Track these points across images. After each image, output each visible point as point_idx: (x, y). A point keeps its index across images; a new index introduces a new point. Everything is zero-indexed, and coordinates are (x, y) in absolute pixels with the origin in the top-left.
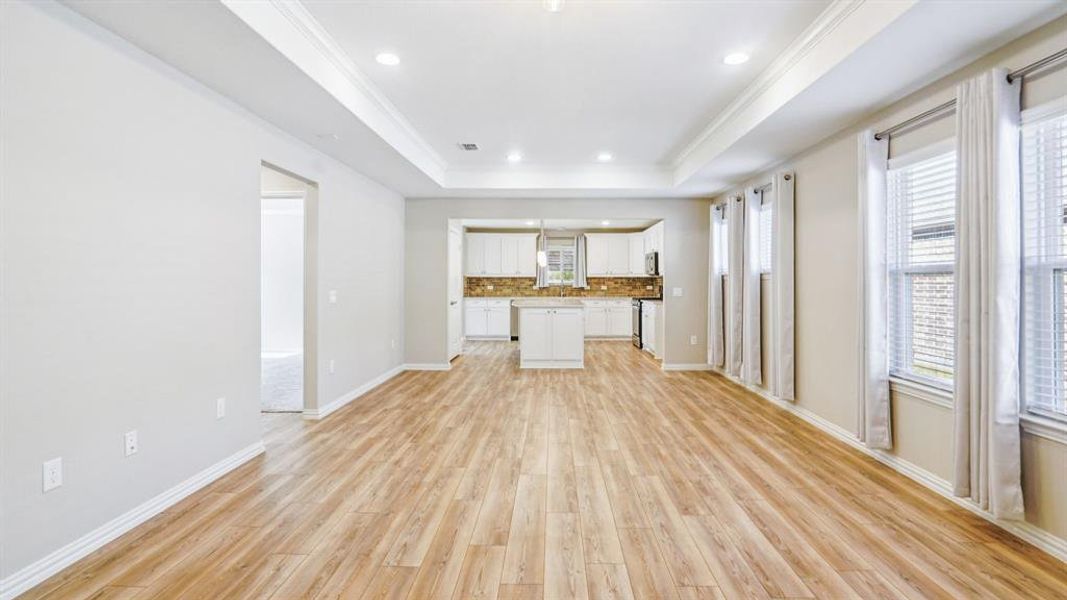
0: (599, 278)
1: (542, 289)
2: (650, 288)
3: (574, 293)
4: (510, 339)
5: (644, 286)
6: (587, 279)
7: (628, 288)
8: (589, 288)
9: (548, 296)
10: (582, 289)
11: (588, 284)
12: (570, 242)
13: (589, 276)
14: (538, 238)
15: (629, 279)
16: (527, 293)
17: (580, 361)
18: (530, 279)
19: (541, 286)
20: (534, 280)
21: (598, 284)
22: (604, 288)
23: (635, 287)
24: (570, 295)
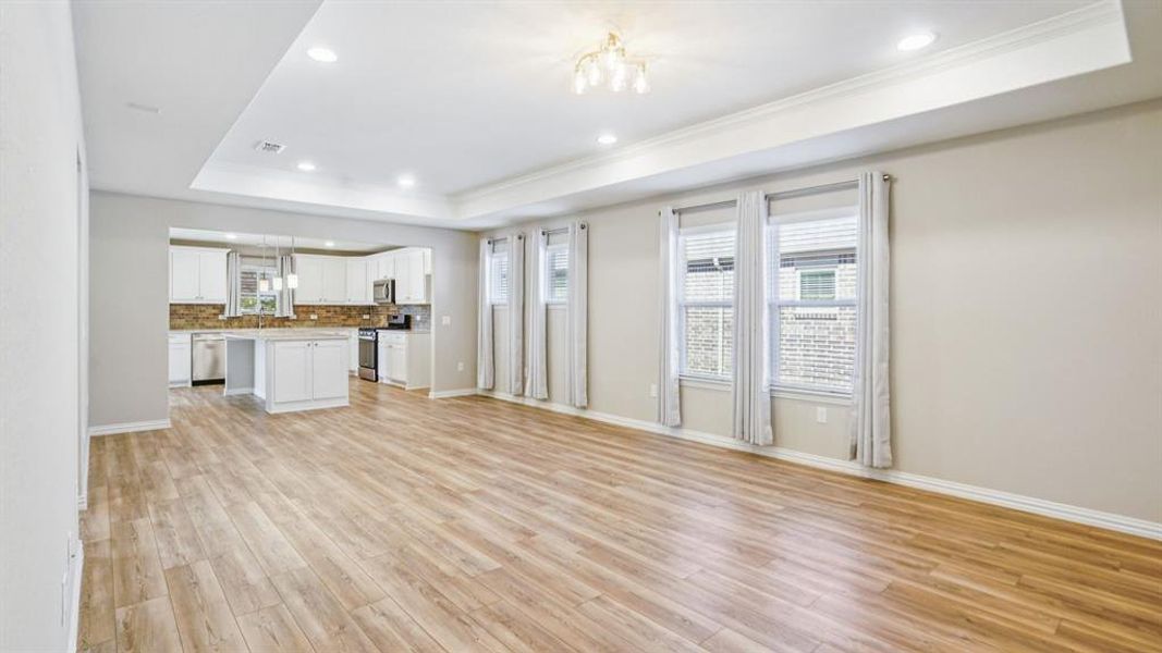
0: (309, 306)
1: (231, 320)
2: (366, 317)
3: (276, 324)
4: (190, 385)
5: (360, 315)
6: (294, 306)
7: (343, 317)
8: (295, 317)
9: (241, 327)
10: (287, 319)
11: (295, 312)
12: (271, 262)
13: (297, 303)
14: (228, 254)
15: (342, 307)
16: (209, 324)
17: (344, 397)
18: (214, 306)
19: (232, 315)
20: (221, 308)
21: (308, 313)
22: (313, 317)
23: (350, 317)
24: (271, 326)
